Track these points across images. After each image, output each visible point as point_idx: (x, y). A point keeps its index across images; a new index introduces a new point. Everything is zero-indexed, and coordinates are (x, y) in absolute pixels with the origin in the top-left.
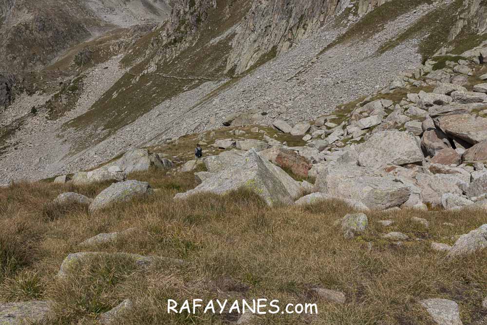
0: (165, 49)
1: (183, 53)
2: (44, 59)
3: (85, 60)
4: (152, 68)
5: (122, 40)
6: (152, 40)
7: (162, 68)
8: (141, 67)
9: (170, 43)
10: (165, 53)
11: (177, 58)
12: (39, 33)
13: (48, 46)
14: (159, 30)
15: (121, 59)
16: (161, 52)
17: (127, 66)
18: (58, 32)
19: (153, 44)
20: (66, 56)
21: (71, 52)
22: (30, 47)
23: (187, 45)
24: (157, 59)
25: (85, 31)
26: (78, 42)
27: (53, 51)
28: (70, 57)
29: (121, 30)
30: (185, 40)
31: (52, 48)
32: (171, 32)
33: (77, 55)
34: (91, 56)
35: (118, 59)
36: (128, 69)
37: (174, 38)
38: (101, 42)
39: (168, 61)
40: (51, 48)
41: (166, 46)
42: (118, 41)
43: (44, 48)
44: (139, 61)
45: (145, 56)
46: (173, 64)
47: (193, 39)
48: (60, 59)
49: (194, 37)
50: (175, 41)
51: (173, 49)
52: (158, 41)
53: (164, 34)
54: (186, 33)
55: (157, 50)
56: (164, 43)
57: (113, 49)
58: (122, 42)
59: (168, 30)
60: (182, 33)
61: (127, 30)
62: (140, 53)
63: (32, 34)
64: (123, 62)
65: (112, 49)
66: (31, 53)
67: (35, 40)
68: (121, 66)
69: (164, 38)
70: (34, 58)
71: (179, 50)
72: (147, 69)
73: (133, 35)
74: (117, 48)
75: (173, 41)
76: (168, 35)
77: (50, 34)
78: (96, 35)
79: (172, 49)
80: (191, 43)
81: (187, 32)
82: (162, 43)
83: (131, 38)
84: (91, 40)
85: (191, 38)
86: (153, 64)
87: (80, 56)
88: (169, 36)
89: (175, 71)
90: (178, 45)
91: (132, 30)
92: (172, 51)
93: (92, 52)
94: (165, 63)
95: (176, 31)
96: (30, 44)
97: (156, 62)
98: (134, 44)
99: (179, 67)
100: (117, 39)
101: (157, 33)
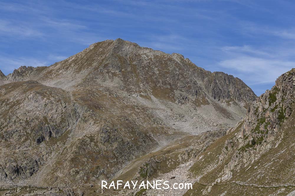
0: (241, 152)
1: (263, 156)
2: (108, 172)
3: (151, 171)
4: (227, 176)
5: (192, 147)
6: (226, 143)
7: (239, 175)
8: (213, 176)
9: (248, 146)
10: (242, 157)
11: (257, 163)
12: (104, 145)
13: (112, 158)
14: (234, 132)
15: (190, 166)
16: (237, 156)
17: (197, 174)
18: (123, 143)
19: (227, 148)
20: (131, 168)
21: (136, 163)
22: (94, 160)
23: (269, 146)
24: (232, 164)
25: (152, 140)
26: (144, 153)
27: (117, 164)
28: (135, 169)
29: (192, 137)
30: (265, 141)
31: (117, 160)
32: (248, 133)
33: (142, 166)
34: (157, 167)
35: (186, 167)
36: (198, 178)
37: (252, 139)
38: (169, 152)
39: (245, 166)
40: (115, 160)
41: (243, 149)
42: (187, 149)
43: (108, 160)
44: (211, 168)
45: (218, 162)
46: (252, 169)
47: (276, 139)
48: (125, 172)
49: (277, 137)
50: (254, 143)
51: (252, 152)
52: (233, 145)
53: (240, 135)
54: (267, 133)
55: (232, 154)
56: (240, 146)
57: (182, 158)
58: (192, 150)
59: (244, 131)
60: (262, 132)
61: (198, 137)
62: (212, 160)
63: (97, 146)
64: (192, 171)
65: (180, 158)
66: (95, 166)
67: (99, 153)
68: (190, 175)
69: (240, 141)
70: (97, 171)
71: (259, 153)
72: (221, 177)
73: (204, 142)
74: (186, 157)
75: (251, 143)
76: (244, 136)
77: (115, 145)
78: (164, 144)
79: (250, 152)
80: (274, 143)
81: (268, 131)
82: (237, 146)
83: (201, 145)
84: (158, 149)
85: (272, 138)
86: (227, 171)
87: (145, 167)
88: (246, 137)
89: (255, 178)
90: (258, 147)
91: (203, 137)
92: (250, 155)
93: (158, 162)
94: (243, 169)
95: (253, 131)
96: (93, 157)
97: (232, 168)
98: (205, 150)
99: (260, 172)
100: (187, 146)
101: (232, 135)
